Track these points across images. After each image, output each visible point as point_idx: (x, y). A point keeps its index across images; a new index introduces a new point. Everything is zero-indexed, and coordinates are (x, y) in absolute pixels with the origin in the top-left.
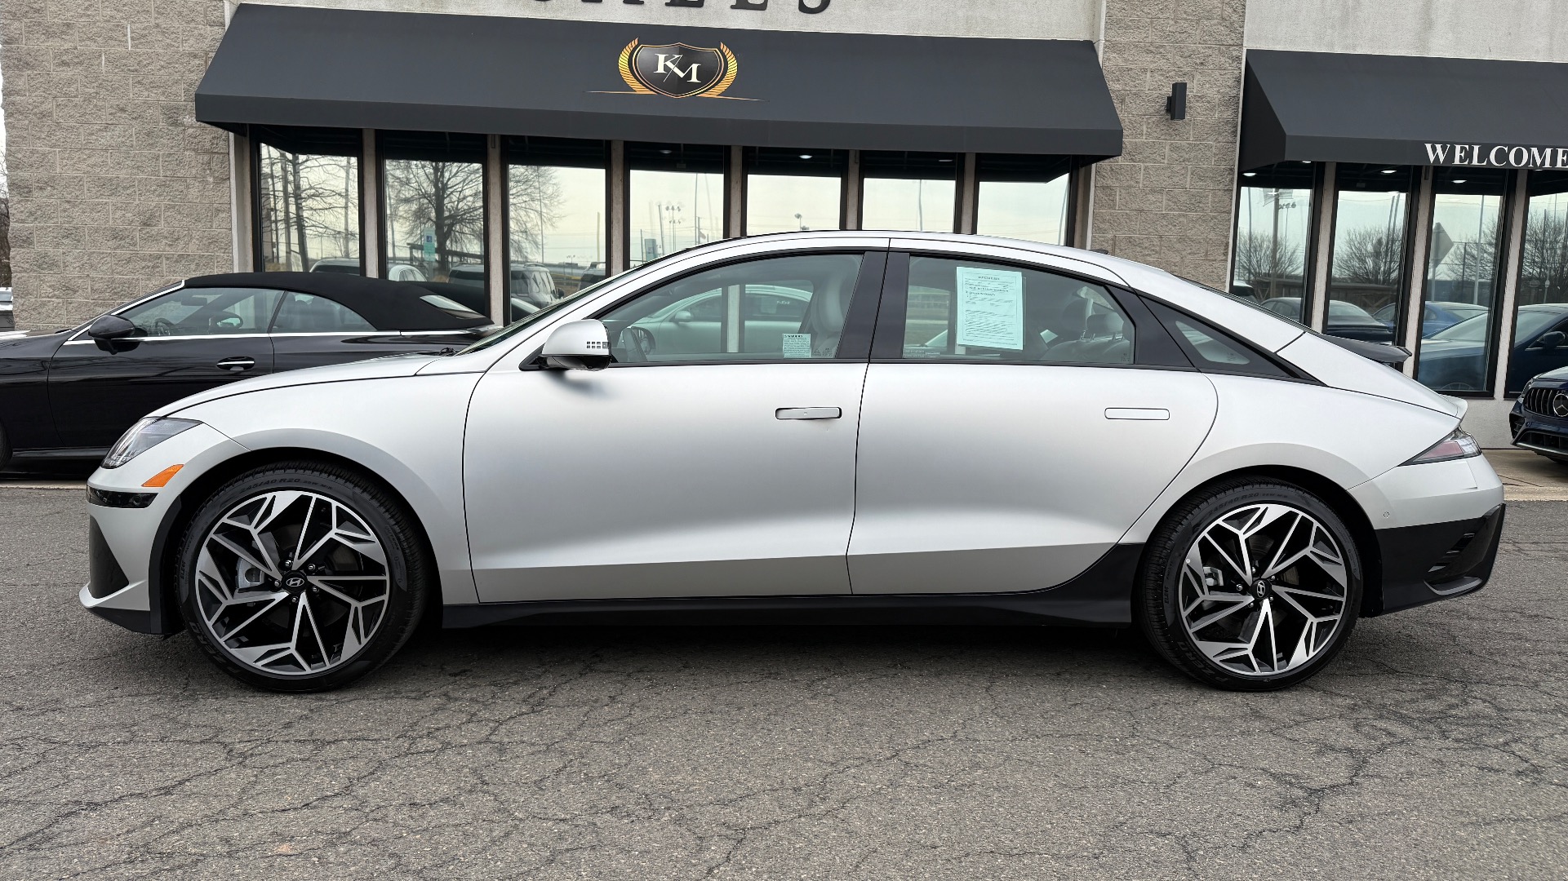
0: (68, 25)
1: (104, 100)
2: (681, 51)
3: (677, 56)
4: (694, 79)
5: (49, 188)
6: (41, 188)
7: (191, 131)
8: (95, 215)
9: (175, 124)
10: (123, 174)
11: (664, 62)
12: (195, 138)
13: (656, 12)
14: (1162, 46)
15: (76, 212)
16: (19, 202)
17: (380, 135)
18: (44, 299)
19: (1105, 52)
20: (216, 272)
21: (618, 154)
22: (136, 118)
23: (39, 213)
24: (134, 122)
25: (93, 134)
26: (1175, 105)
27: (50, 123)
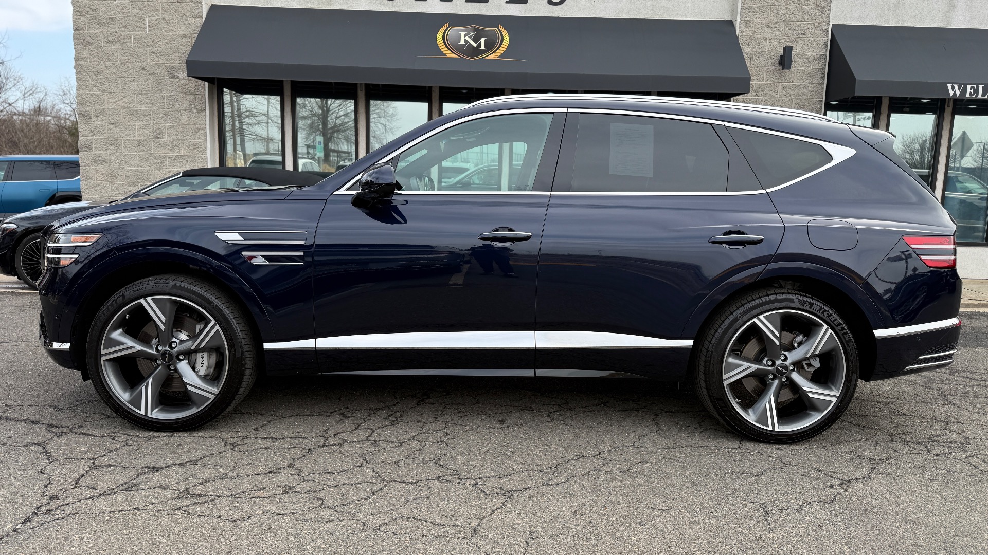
0: (112, 19)
1: (133, 63)
2: (475, 30)
3: (472, 34)
4: (483, 48)
5: (101, 116)
6: (97, 116)
7: (183, 81)
8: (128, 132)
9: (174, 77)
10: (143, 108)
11: (464, 37)
12: (185, 86)
13: (460, 7)
14: (777, 23)
15: (116, 130)
16: (85, 124)
17: (294, 84)
18: (99, 182)
19: (740, 27)
20: (198, 166)
21: (435, 95)
23: (96, 130)
24: (150, 76)
25: (126, 84)
26: (785, 61)
27: (102, 77)
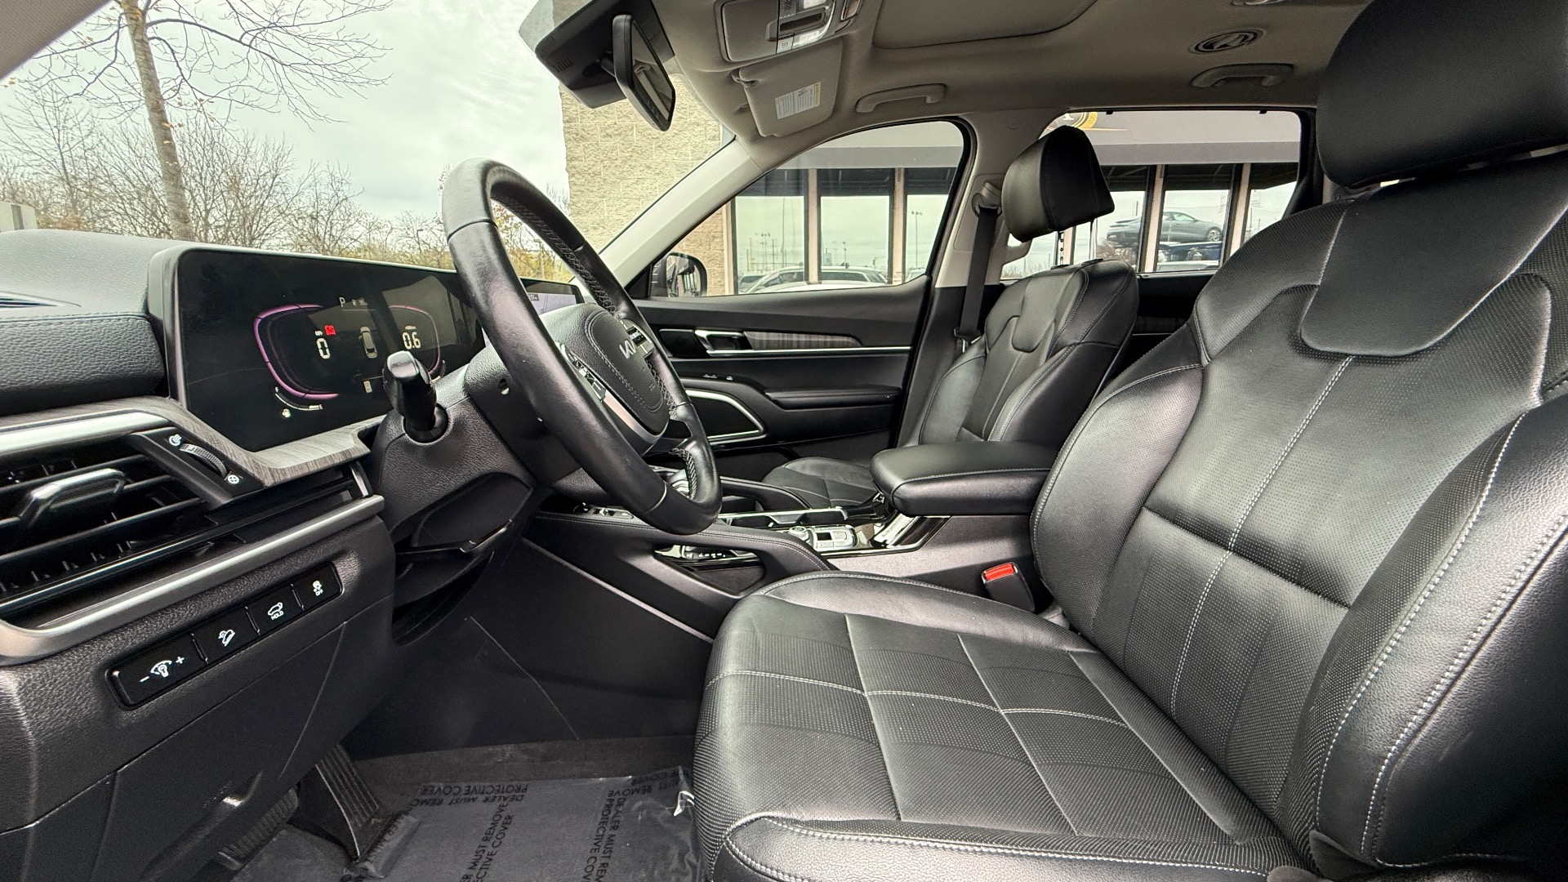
1: (636, 160)
5: (601, 228)
6: (595, 228)
22: (658, 174)
24: (656, 177)
25: (628, 187)
27: (599, 180)
